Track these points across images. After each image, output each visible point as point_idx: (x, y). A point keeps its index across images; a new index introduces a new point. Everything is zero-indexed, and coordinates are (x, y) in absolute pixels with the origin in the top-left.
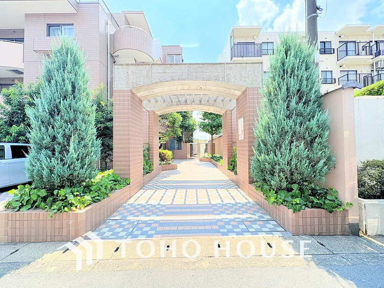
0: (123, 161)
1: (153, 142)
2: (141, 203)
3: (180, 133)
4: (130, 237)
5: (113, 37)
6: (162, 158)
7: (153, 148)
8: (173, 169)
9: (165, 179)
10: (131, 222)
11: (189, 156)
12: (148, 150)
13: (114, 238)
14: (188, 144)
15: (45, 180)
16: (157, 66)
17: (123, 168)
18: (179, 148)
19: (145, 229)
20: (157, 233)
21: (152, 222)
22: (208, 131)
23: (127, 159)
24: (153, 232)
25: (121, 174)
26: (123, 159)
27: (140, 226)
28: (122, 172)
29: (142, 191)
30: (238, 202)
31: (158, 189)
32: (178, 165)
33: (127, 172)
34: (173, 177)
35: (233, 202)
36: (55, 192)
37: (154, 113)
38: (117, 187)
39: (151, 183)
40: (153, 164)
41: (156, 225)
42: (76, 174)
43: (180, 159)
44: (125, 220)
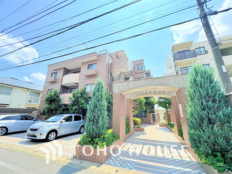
0: (117, 126)
1: (130, 115)
2: (125, 150)
3: (145, 109)
4: (122, 167)
5: (111, 64)
6: (135, 123)
7: (130, 118)
8: (141, 131)
9: (137, 137)
10: (121, 160)
11: (152, 122)
12: (128, 120)
13: (115, 166)
14: (151, 114)
15: (91, 134)
16: (131, 82)
17: (116, 130)
18: (145, 116)
19: (128, 165)
20: (134, 168)
21: (132, 162)
22: (163, 107)
23: (118, 125)
24: (132, 167)
25: (116, 133)
26: (117, 125)
27: (126, 162)
28: (116, 132)
29: (125, 143)
30: (184, 159)
31: (134, 143)
32: (145, 128)
33: (118, 132)
34: (142, 137)
35: (180, 159)
36: (94, 139)
37: (130, 99)
38: (114, 140)
39: (129, 139)
40: (130, 128)
41: (134, 164)
42: (100, 132)
43: (146, 123)
44: (119, 158)
